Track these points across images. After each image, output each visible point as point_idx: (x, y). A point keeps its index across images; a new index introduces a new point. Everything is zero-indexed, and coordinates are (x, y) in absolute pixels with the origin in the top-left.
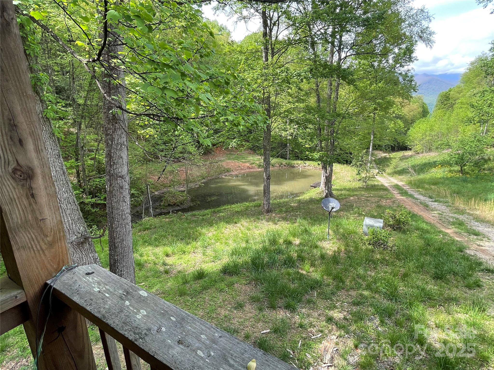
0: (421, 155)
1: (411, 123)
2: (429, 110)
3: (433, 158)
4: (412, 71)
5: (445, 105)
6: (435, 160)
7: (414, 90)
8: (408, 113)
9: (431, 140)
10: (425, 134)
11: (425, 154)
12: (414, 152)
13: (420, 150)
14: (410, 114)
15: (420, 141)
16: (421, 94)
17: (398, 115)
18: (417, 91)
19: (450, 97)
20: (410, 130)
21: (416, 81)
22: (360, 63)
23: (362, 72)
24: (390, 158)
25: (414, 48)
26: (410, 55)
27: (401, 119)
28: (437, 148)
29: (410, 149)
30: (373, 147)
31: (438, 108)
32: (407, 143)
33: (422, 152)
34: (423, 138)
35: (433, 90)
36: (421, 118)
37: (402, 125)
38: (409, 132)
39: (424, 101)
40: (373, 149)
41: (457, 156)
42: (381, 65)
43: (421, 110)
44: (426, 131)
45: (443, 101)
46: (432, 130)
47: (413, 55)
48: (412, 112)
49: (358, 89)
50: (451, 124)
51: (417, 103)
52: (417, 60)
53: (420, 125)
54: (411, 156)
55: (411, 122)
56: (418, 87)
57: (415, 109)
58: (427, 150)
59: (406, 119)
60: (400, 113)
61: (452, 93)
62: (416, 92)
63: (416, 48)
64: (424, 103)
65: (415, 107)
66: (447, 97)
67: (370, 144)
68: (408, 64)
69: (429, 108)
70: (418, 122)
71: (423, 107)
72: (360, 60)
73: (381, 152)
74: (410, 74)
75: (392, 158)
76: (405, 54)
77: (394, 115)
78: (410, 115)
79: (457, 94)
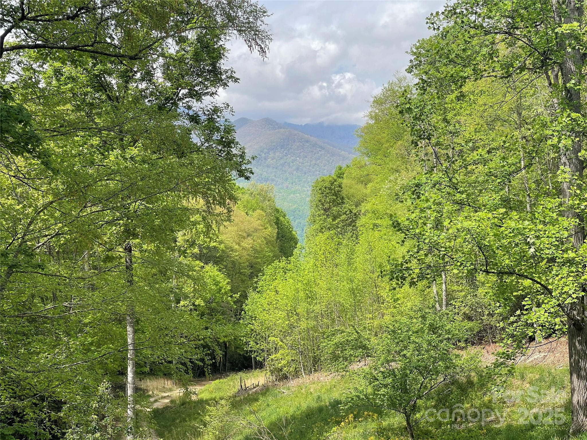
0: (293, 383)
1: (251, 276)
2: (297, 233)
3: (330, 390)
4: (226, 114)
5: (334, 218)
6: (335, 395)
7: (241, 174)
8: (239, 244)
9: (314, 329)
10: (293, 312)
11: (305, 379)
12: (272, 372)
13: (288, 365)
14: (244, 244)
15: (285, 334)
16: (266, 180)
17: (208, 248)
18: (248, 174)
19: (344, 193)
20: (249, 301)
21: (242, 144)
22: (58, 72)
23: (69, 106)
24: (202, 403)
25: (221, 43)
26: (214, 65)
27: (217, 260)
28: (335, 358)
29: (260, 365)
30: (137, 365)
31: (317, 226)
32: (247, 343)
33: (296, 374)
34: (291, 327)
35: (298, 169)
36: (277, 257)
37: (225, 283)
38: (248, 306)
39: (279, 204)
40: (140, 374)
41: (389, 380)
42: (132, 85)
43: (271, 231)
44: (296, 299)
45: (327, 206)
46: (311, 297)
47: (224, 65)
48: (249, 240)
49: (53, 170)
50: (360, 276)
51: (258, 211)
52: (236, 80)
53: (275, 284)
54: (265, 390)
55: (248, 271)
56: (249, 162)
57: (256, 230)
58: (310, 364)
59: (233, 263)
60: (212, 244)
61: (345, 182)
62: (247, 178)
63: (227, 46)
64: (277, 211)
65: (256, 224)
66: (335, 194)
67: (125, 359)
68: (212, 89)
69: (294, 224)
70: (268, 270)
71: (278, 222)
72: (57, 64)
73: (168, 384)
74: (220, 122)
75: (207, 402)
76: (197, 57)
77: (196, 250)
78: (244, 249)
79: (360, 186)
